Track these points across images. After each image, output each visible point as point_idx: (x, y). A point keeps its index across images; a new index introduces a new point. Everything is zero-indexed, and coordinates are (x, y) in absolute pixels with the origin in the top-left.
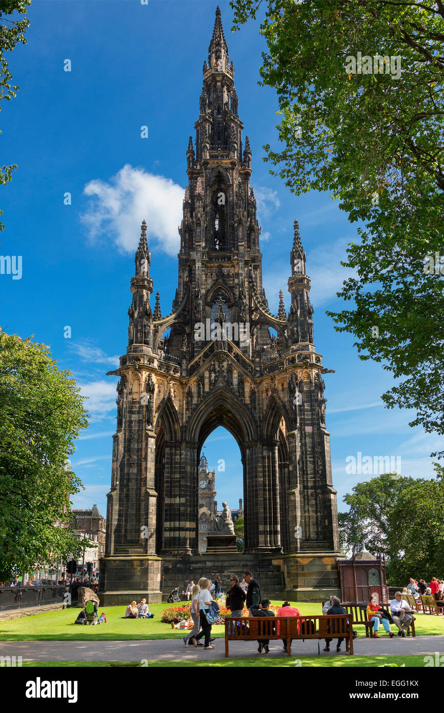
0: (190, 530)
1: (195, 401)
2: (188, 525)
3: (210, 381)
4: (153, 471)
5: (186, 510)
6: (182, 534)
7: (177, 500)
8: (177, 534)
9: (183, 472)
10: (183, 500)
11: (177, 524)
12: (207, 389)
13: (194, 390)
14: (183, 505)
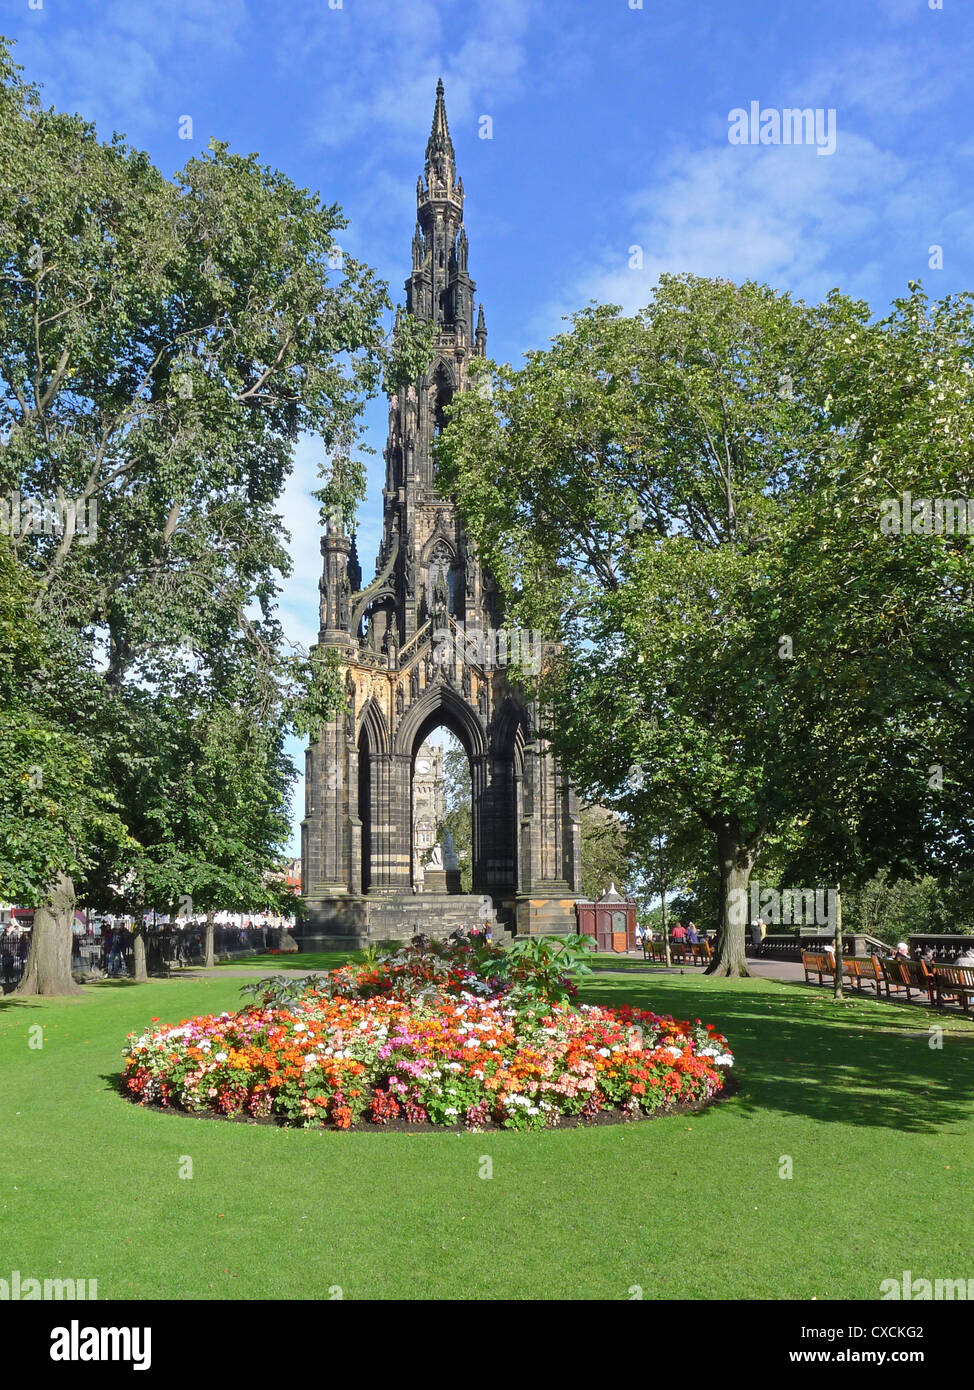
0: (402, 864)
1: (407, 701)
2: (400, 858)
3: (427, 674)
4: (356, 795)
5: (398, 841)
6: (393, 870)
7: (386, 828)
8: (386, 870)
9: (393, 794)
10: (393, 829)
11: (386, 858)
12: (422, 686)
13: (406, 687)
14: (394, 834)
